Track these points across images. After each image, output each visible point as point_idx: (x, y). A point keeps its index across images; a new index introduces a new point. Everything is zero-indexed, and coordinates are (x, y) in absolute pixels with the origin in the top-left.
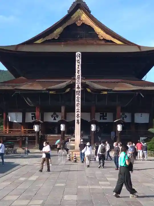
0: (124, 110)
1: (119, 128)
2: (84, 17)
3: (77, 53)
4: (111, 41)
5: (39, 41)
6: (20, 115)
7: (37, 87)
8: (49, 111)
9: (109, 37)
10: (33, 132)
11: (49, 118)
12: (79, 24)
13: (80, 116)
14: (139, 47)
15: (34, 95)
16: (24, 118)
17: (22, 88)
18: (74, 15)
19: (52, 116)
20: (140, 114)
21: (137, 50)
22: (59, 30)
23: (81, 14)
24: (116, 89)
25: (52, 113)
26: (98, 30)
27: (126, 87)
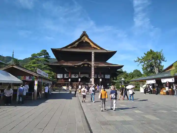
0: (102, 73)
1: (101, 80)
2: (86, 39)
3: (92, 52)
4: (96, 48)
5: (69, 47)
6: (62, 75)
7: (70, 64)
8: (73, 74)
9: (95, 47)
10: (69, 81)
11: (73, 76)
12: (84, 41)
13: (94, 75)
14: (106, 50)
15: (69, 67)
16: (63, 76)
17: (64, 65)
18: (82, 38)
19: (74, 76)
20: (107, 75)
21: (106, 52)
22: (77, 43)
23: (85, 38)
24: (100, 66)
25: (74, 75)
26: (91, 44)
27: (103, 65)
